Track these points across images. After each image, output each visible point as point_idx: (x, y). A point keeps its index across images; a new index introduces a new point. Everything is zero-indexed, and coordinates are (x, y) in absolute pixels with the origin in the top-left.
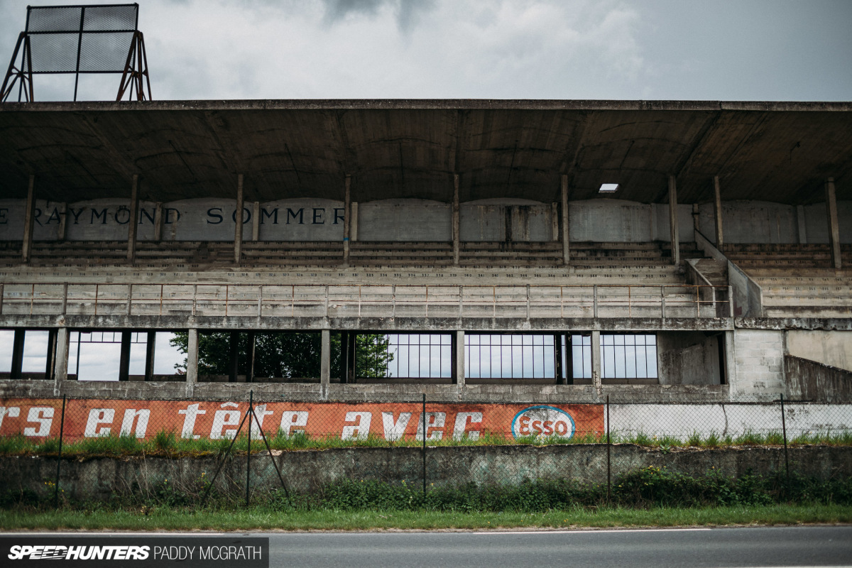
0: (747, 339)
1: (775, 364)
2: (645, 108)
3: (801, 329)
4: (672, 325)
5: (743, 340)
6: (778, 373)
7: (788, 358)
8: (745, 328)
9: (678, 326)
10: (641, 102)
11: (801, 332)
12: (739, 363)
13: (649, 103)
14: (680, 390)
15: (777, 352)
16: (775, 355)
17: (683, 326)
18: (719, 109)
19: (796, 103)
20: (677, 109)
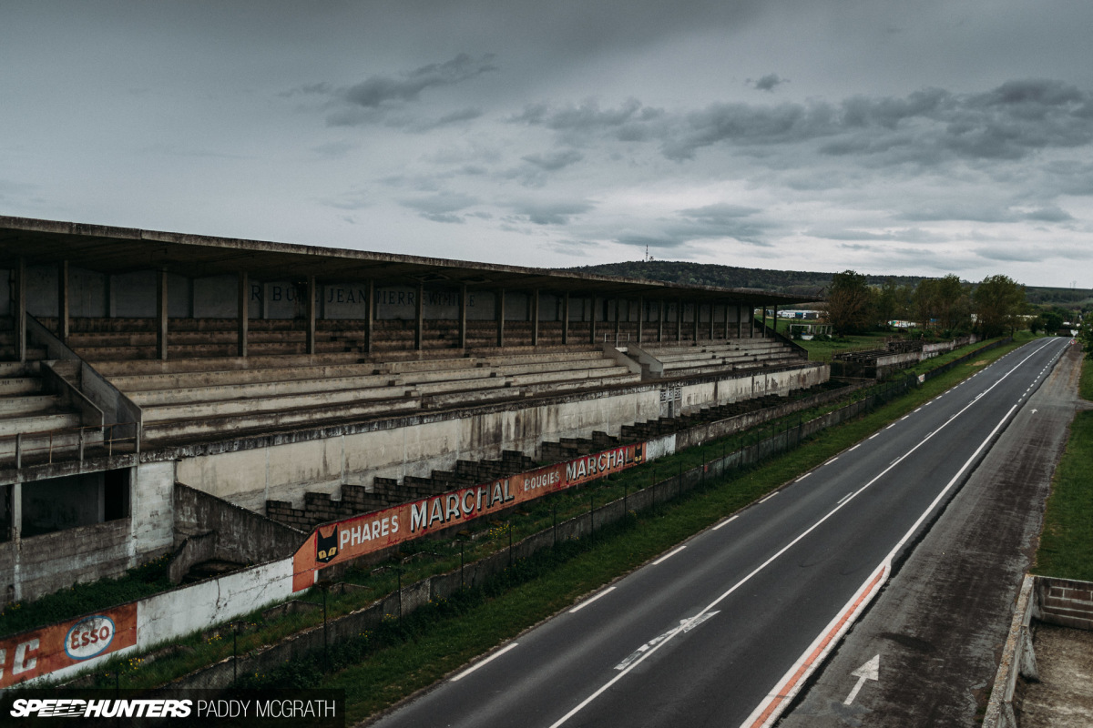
0: (147, 472)
1: (167, 492)
2: (74, 232)
3: (189, 456)
4: (89, 468)
5: (144, 473)
6: (168, 500)
7: (178, 487)
8: (148, 461)
9: (94, 468)
10: (70, 225)
11: (187, 459)
12: (140, 495)
13: (79, 225)
14: (91, 531)
15: (169, 481)
16: (167, 484)
17: (97, 467)
18: (139, 238)
19: (200, 236)
20: (104, 236)
